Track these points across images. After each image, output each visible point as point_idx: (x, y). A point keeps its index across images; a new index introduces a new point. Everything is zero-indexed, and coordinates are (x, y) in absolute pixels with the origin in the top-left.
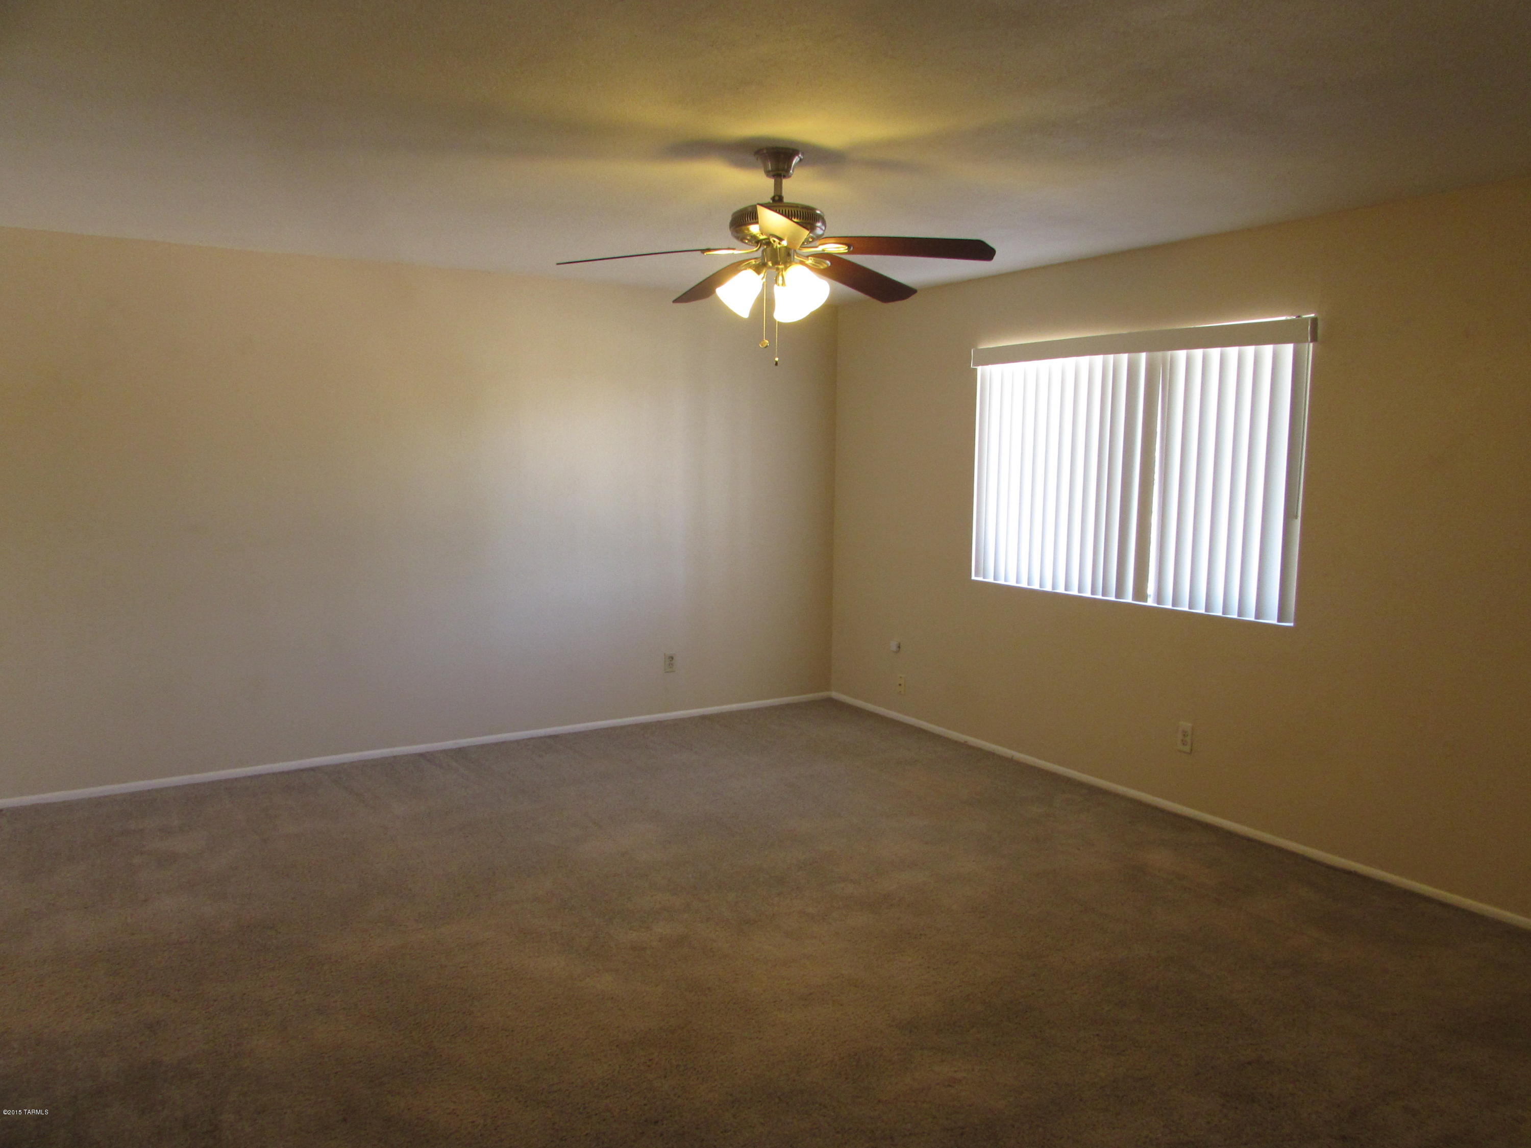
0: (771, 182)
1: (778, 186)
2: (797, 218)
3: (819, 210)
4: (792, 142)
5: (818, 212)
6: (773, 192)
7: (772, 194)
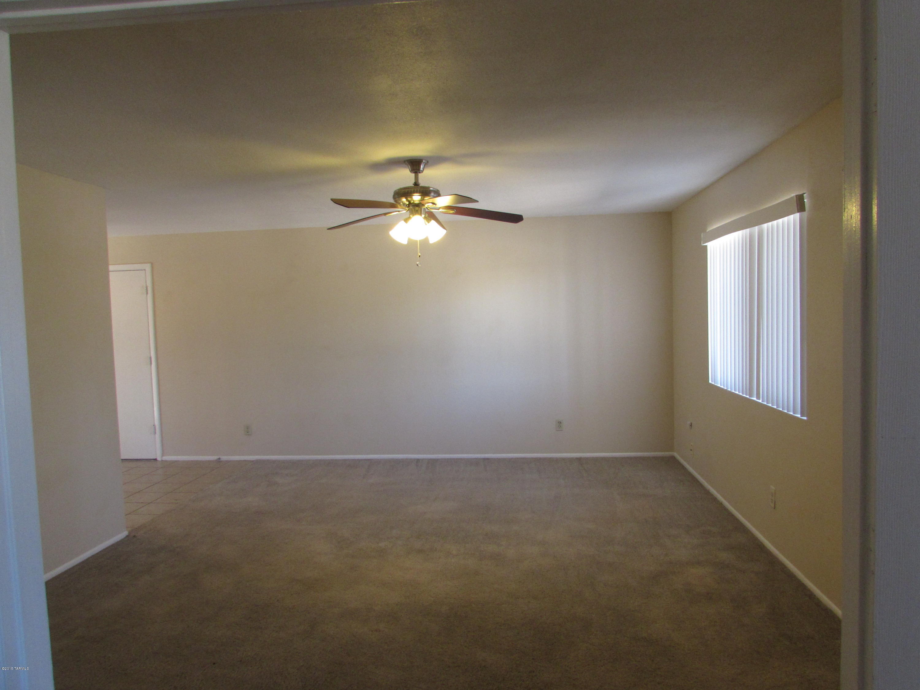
0: (413, 175)
1: (416, 178)
2: (419, 193)
3: (431, 188)
4: (420, 157)
5: (431, 189)
6: (414, 180)
7: (414, 182)
